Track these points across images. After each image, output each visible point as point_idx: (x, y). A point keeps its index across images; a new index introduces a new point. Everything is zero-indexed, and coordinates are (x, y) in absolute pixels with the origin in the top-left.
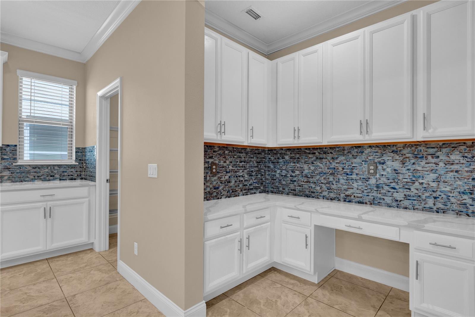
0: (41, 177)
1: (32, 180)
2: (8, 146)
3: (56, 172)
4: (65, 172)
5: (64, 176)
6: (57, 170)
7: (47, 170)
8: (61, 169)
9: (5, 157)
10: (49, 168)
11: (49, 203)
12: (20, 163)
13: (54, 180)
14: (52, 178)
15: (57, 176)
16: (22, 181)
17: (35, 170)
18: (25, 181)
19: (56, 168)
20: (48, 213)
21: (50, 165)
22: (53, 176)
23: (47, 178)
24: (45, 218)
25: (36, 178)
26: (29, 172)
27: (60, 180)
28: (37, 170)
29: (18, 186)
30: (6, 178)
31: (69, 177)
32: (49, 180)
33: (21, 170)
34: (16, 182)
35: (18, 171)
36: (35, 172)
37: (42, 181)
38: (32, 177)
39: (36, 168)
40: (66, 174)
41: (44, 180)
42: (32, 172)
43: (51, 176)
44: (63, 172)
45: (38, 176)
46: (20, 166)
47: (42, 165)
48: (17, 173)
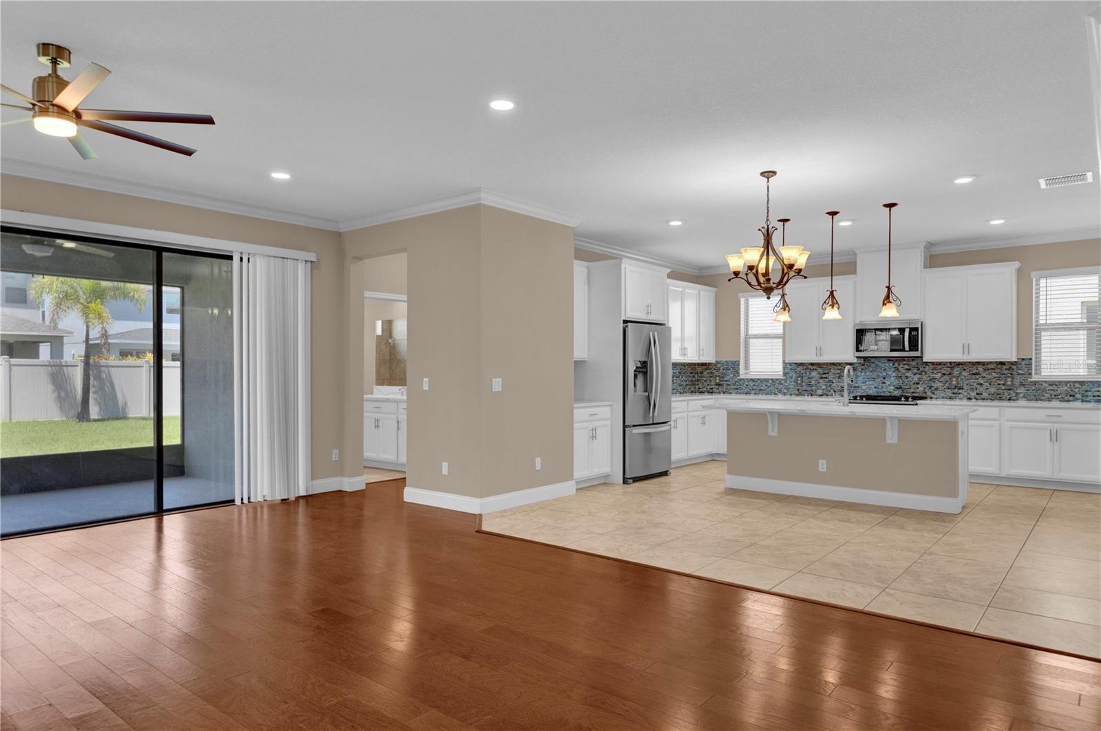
0: (1059, 397)
1: (1050, 400)
2: (1023, 359)
3: (1077, 390)
4: (1090, 391)
5: (1087, 396)
6: (1079, 388)
7: (1065, 388)
8: (1084, 387)
9: (1021, 372)
10: (1069, 385)
11: (1055, 425)
12: (1035, 378)
13: (1074, 400)
14: (1071, 398)
15: (1078, 396)
16: (1037, 400)
17: (1051, 388)
18: (1041, 400)
19: (1077, 385)
20: (1055, 437)
21: (1069, 382)
22: (1074, 396)
23: (1066, 398)
24: (1051, 440)
25: (1053, 396)
26: (1044, 390)
27: (1083, 401)
28: (1054, 387)
29: (1033, 404)
30: (1022, 395)
31: (1095, 398)
32: (1069, 401)
33: (1037, 386)
34: (1032, 400)
35: (1034, 388)
36: (1052, 390)
37: (1060, 401)
38: (1048, 396)
39: (1052, 385)
40: (1090, 393)
41: (1062, 400)
42: (1049, 390)
43: (1071, 396)
44: (1087, 391)
45: (1055, 395)
46: (1035, 383)
47: (1060, 382)
48: (1033, 390)
